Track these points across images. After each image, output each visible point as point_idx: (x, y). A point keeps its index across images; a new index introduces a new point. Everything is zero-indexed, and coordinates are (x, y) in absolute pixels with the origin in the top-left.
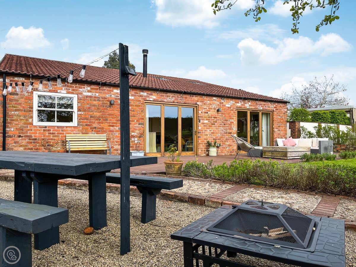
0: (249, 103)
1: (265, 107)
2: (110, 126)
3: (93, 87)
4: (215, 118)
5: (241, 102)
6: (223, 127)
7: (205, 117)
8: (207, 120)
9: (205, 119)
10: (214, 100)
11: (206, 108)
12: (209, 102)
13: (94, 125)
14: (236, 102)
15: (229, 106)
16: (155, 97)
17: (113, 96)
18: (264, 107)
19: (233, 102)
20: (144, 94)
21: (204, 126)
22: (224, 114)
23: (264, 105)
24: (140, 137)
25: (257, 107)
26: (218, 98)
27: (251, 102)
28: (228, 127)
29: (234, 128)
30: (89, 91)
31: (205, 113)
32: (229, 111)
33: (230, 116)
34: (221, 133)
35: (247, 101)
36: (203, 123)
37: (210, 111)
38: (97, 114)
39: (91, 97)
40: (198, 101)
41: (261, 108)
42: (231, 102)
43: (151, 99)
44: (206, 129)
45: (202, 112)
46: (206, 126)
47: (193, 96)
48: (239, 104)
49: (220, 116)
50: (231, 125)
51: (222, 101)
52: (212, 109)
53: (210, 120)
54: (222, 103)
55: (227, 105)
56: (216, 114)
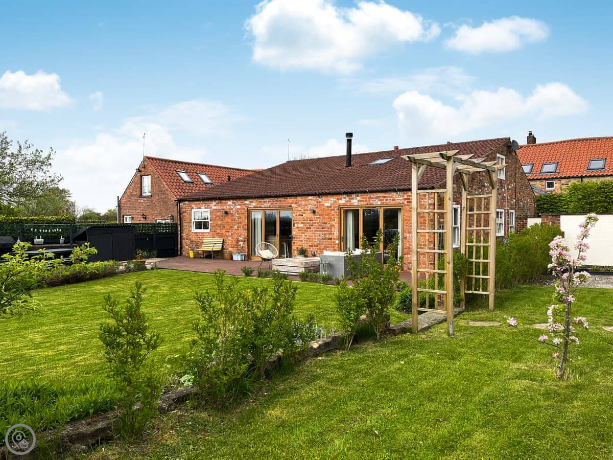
0: (358, 198)
2: (226, 232)
3: (217, 202)
4: (311, 220)
5: (345, 198)
6: (320, 231)
7: (300, 220)
8: (302, 223)
9: (300, 222)
10: (310, 199)
11: (301, 211)
12: (304, 202)
13: (218, 231)
14: (338, 199)
15: (329, 205)
16: (254, 204)
17: (228, 207)
18: (385, 201)
19: (334, 200)
20: (247, 202)
21: (299, 230)
22: (322, 215)
23: (384, 197)
24: (244, 241)
25: (371, 202)
26: (315, 197)
27: (361, 196)
28: (327, 231)
29: (335, 233)
30: (215, 205)
31: (300, 215)
32: (328, 211)
33: (329, 218)
34: (318, 239)
35: (354, 196)
36: (298, 228)
37: (305, 213)
38: (219, 223)
39: (216, 209)
40: (292, 203)
41: (379, 203)
42: (332, 199)
43: (252, 207)
44: (301, 234)
45: (296, 215)
46: (301, 230)
47: (287, 199)
48: (343, 200)
49: (317, 218)
50: (331, 228)
51: (320, 200)
52: (307, 210)
53: (305, 223)
54: (320, 202)
55: (326, 205)
56: (313, 216)
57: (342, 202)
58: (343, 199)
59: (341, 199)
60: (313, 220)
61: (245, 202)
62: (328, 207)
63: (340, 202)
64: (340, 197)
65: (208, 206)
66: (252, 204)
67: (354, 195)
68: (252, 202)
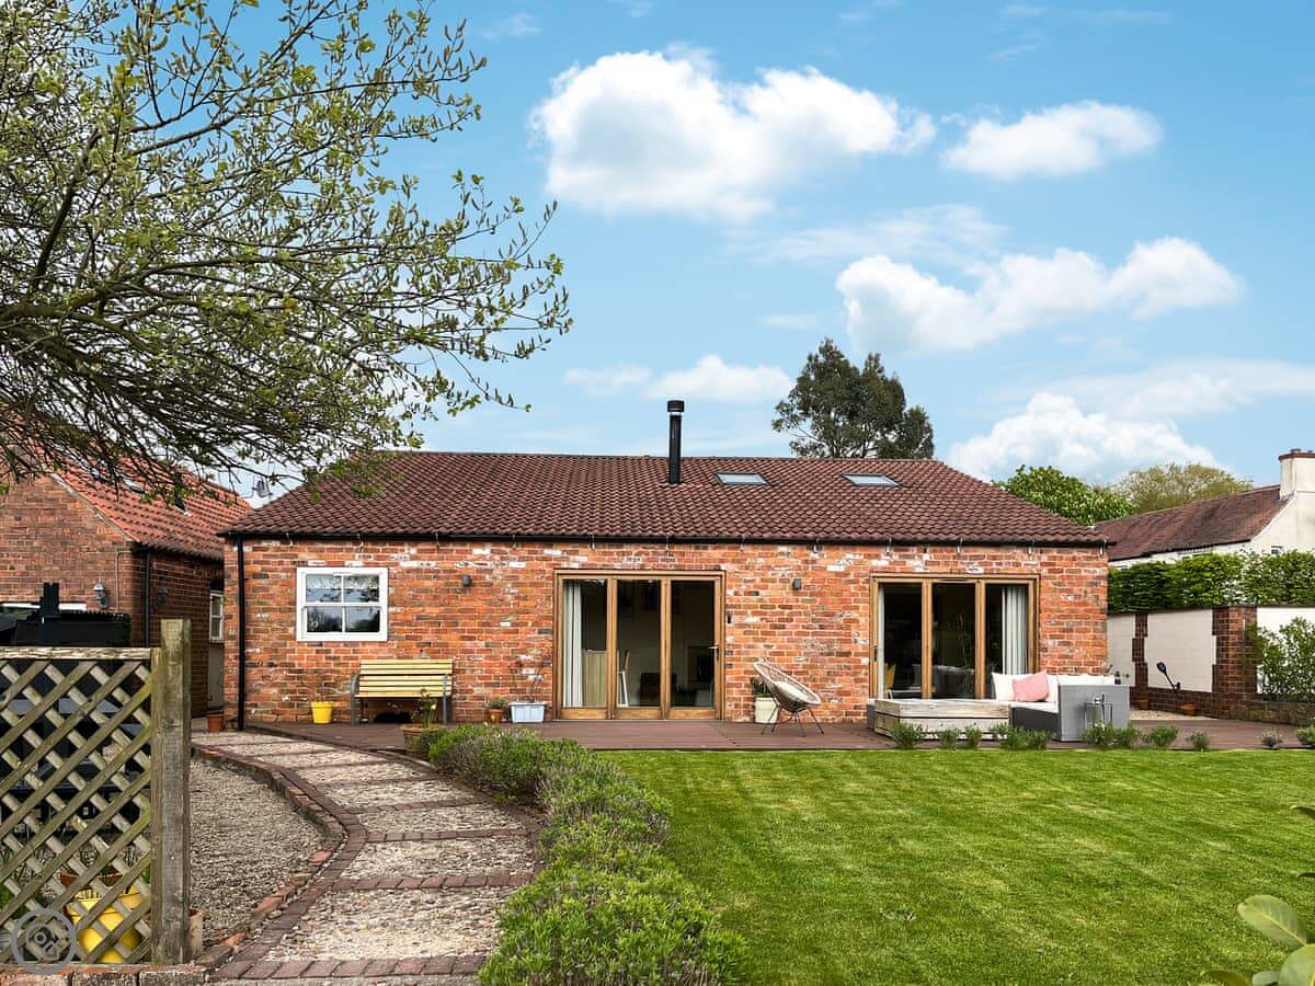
0: (926, 557)
1: (1000, 564)
2: (463, 638)
3: (422, 546)
4: (784, 607)
5: (888, 554)
6: (814, 634)
7: (749, 607)
8: (754, 614)
9: (749, 612)
10: (782, 554)
11: (753, 581)
12: (761, 560)
13: (426, 638)
14: (869, 557)
15: (842, 569)
16: (584, 559)
17: (471, 564)
18: (994, 566)
19: (857, 557)
20: (555, 552)
21: (745, 633)
22: (820, 594)
23: (994, 558)
24: (542, 666)
25: (960, 566)
26: (798, 547)
27: (935, 551)
28: (835, 634)
29: (859, 639)
30: (413, 558)
31: (750, 593)
32: (839, 586)
33: (843, 601)
34: (806, 654)
35: (914, 550)
36: (740, 626)
37: (766, 588)
38: (433, 611)
39: (417, 570)
40: (722, 561)
41: (981, 570)
42: (851, 556)
43: (576, 566)
44: (751, 643)
45: (736, 594)
46: (752, 633)
47: (705, 548)
48: (883, 560)
49: (803, 601)
50: (848, 628)
51: (813, 555)
52: (773, 581)
53: (765, 614)
54: (814, 561)
55: (831, 568)
56: (791, 597)
57: (883, 562)
58: (883, 556)
59: (877, 557)
60: (790, 607)
61: (547, 552)
62: (837, 574)
63: (875, 562)
64: (873, 551)
65: (379, 558)
66: (572, 557)
67: (915, 548)
68: (576, 553)
